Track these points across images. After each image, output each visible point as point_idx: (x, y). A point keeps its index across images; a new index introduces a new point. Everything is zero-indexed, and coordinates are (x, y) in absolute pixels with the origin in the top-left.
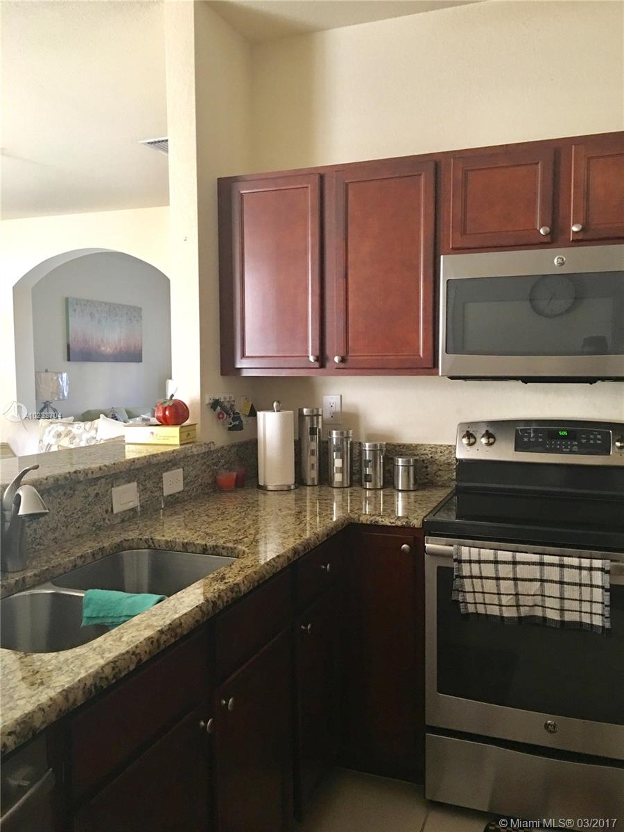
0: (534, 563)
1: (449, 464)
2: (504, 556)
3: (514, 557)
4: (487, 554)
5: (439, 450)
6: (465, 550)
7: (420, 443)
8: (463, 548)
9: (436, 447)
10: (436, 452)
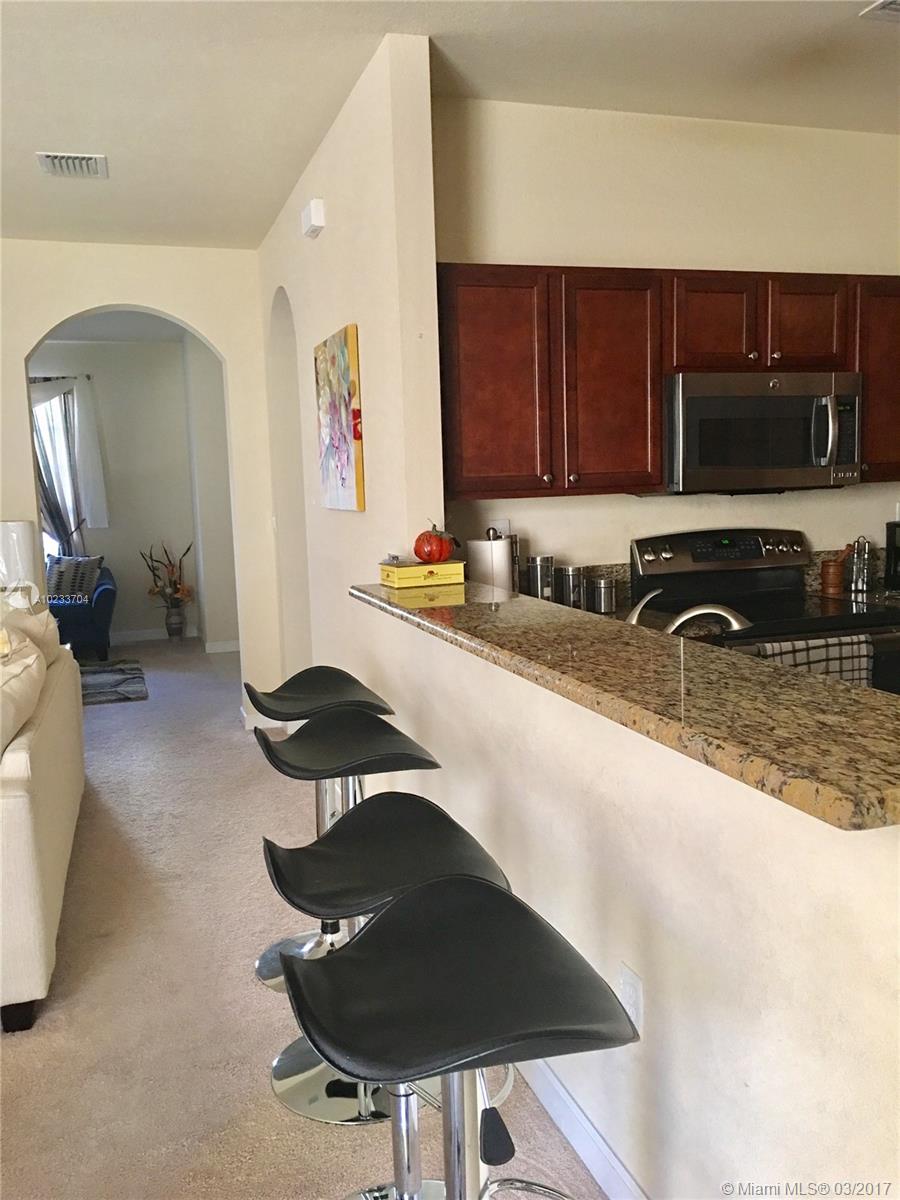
0: (823, 647)
1: (624, 582)
2: (800, 644)
3: (794, 646)
4: (787, 646)
5: (614, 570)
6: (768, 646)
7: (597, 564)
8: (766, 645)
9: (612, 566)
10: (612, 572)
